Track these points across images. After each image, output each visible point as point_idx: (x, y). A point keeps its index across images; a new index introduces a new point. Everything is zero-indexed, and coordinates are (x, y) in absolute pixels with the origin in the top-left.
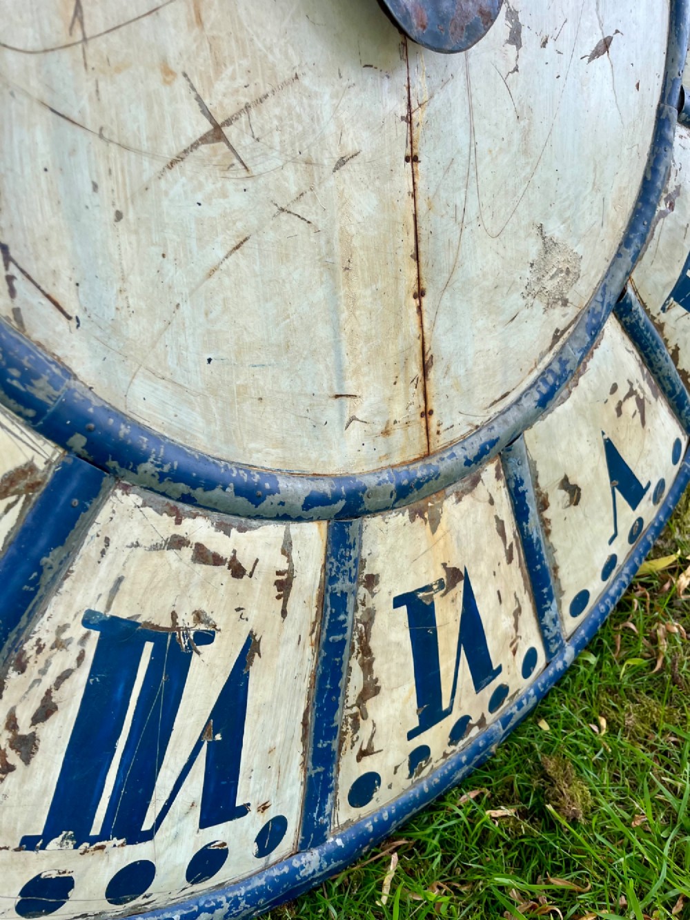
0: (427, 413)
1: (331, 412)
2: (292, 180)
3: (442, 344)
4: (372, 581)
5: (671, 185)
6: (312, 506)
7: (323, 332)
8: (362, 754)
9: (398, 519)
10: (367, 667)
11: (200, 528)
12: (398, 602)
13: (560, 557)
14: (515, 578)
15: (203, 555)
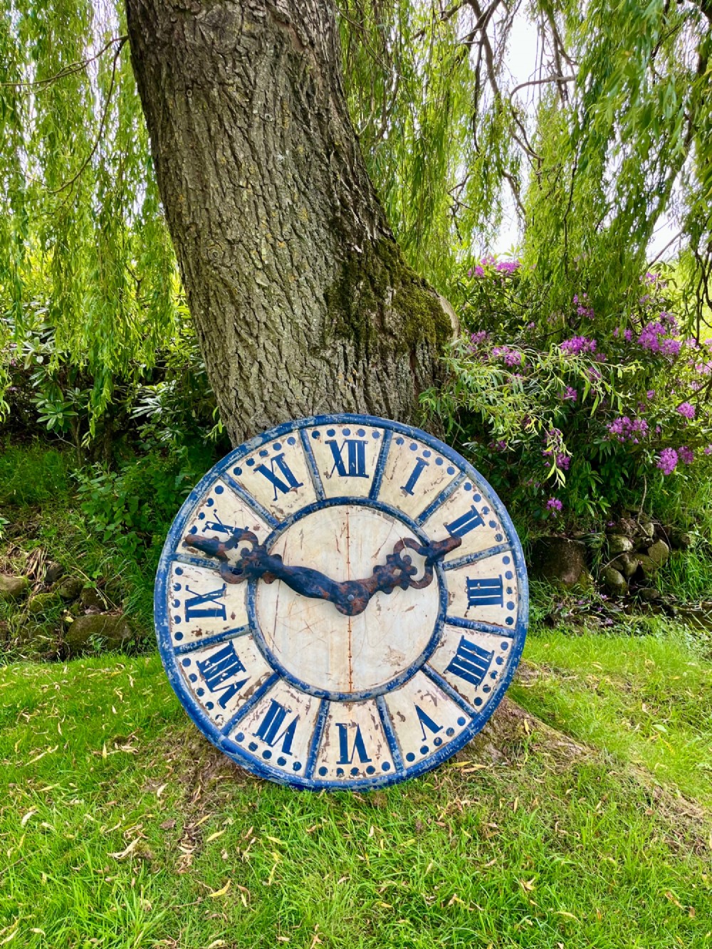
0: (351, 683)
1: (325, 676)
2: (321, 634)
3: (356, 667)
4: (330, 717)
5: (442, 640)
6: (316, 694)
7: (325, 661)
8: (324, 761)
9: (339, 705)
10: (327, 738)
11: (293, 691)
12: (337, 725)
13: (399, 736)
14: (379, 735)
15: (292, 695)
